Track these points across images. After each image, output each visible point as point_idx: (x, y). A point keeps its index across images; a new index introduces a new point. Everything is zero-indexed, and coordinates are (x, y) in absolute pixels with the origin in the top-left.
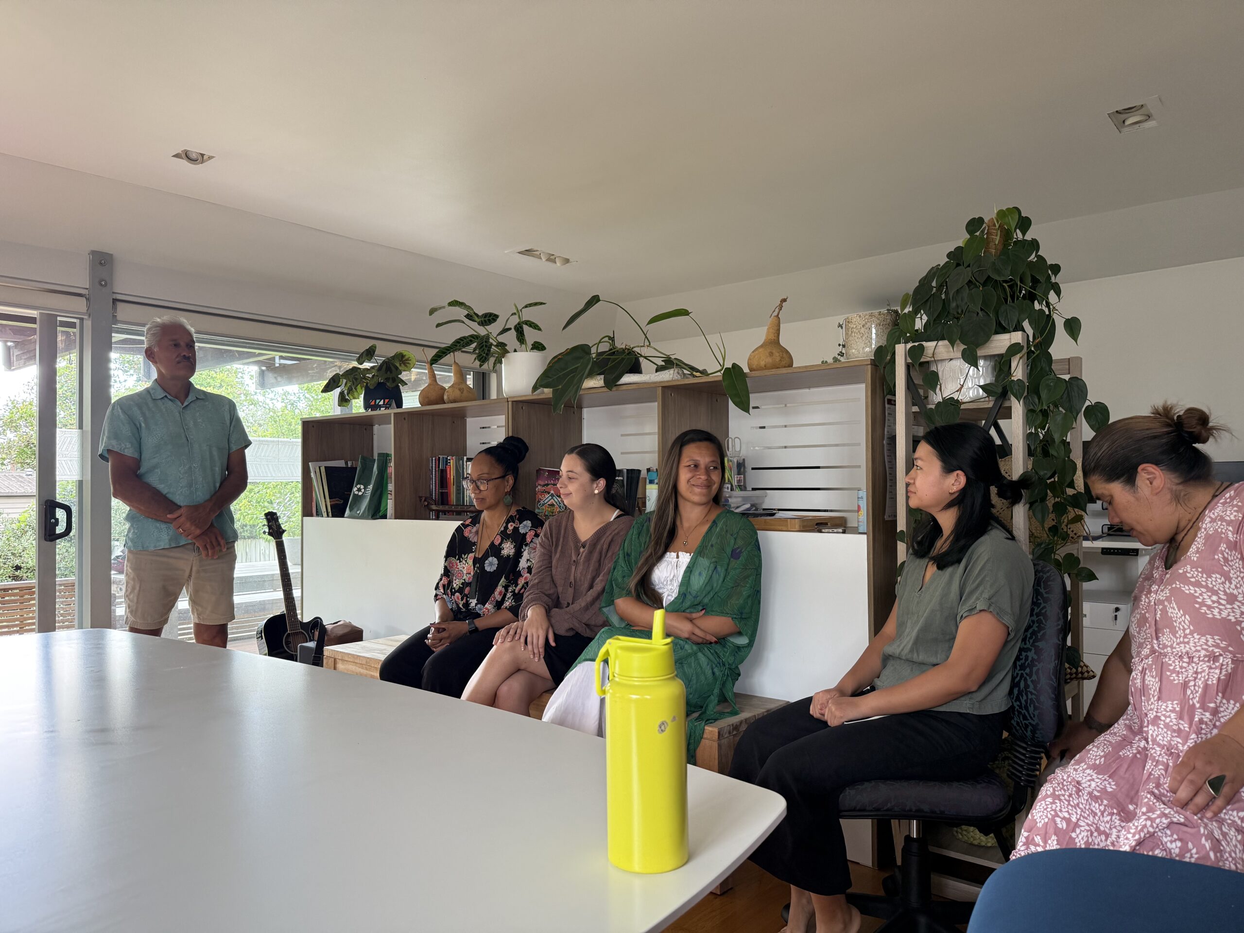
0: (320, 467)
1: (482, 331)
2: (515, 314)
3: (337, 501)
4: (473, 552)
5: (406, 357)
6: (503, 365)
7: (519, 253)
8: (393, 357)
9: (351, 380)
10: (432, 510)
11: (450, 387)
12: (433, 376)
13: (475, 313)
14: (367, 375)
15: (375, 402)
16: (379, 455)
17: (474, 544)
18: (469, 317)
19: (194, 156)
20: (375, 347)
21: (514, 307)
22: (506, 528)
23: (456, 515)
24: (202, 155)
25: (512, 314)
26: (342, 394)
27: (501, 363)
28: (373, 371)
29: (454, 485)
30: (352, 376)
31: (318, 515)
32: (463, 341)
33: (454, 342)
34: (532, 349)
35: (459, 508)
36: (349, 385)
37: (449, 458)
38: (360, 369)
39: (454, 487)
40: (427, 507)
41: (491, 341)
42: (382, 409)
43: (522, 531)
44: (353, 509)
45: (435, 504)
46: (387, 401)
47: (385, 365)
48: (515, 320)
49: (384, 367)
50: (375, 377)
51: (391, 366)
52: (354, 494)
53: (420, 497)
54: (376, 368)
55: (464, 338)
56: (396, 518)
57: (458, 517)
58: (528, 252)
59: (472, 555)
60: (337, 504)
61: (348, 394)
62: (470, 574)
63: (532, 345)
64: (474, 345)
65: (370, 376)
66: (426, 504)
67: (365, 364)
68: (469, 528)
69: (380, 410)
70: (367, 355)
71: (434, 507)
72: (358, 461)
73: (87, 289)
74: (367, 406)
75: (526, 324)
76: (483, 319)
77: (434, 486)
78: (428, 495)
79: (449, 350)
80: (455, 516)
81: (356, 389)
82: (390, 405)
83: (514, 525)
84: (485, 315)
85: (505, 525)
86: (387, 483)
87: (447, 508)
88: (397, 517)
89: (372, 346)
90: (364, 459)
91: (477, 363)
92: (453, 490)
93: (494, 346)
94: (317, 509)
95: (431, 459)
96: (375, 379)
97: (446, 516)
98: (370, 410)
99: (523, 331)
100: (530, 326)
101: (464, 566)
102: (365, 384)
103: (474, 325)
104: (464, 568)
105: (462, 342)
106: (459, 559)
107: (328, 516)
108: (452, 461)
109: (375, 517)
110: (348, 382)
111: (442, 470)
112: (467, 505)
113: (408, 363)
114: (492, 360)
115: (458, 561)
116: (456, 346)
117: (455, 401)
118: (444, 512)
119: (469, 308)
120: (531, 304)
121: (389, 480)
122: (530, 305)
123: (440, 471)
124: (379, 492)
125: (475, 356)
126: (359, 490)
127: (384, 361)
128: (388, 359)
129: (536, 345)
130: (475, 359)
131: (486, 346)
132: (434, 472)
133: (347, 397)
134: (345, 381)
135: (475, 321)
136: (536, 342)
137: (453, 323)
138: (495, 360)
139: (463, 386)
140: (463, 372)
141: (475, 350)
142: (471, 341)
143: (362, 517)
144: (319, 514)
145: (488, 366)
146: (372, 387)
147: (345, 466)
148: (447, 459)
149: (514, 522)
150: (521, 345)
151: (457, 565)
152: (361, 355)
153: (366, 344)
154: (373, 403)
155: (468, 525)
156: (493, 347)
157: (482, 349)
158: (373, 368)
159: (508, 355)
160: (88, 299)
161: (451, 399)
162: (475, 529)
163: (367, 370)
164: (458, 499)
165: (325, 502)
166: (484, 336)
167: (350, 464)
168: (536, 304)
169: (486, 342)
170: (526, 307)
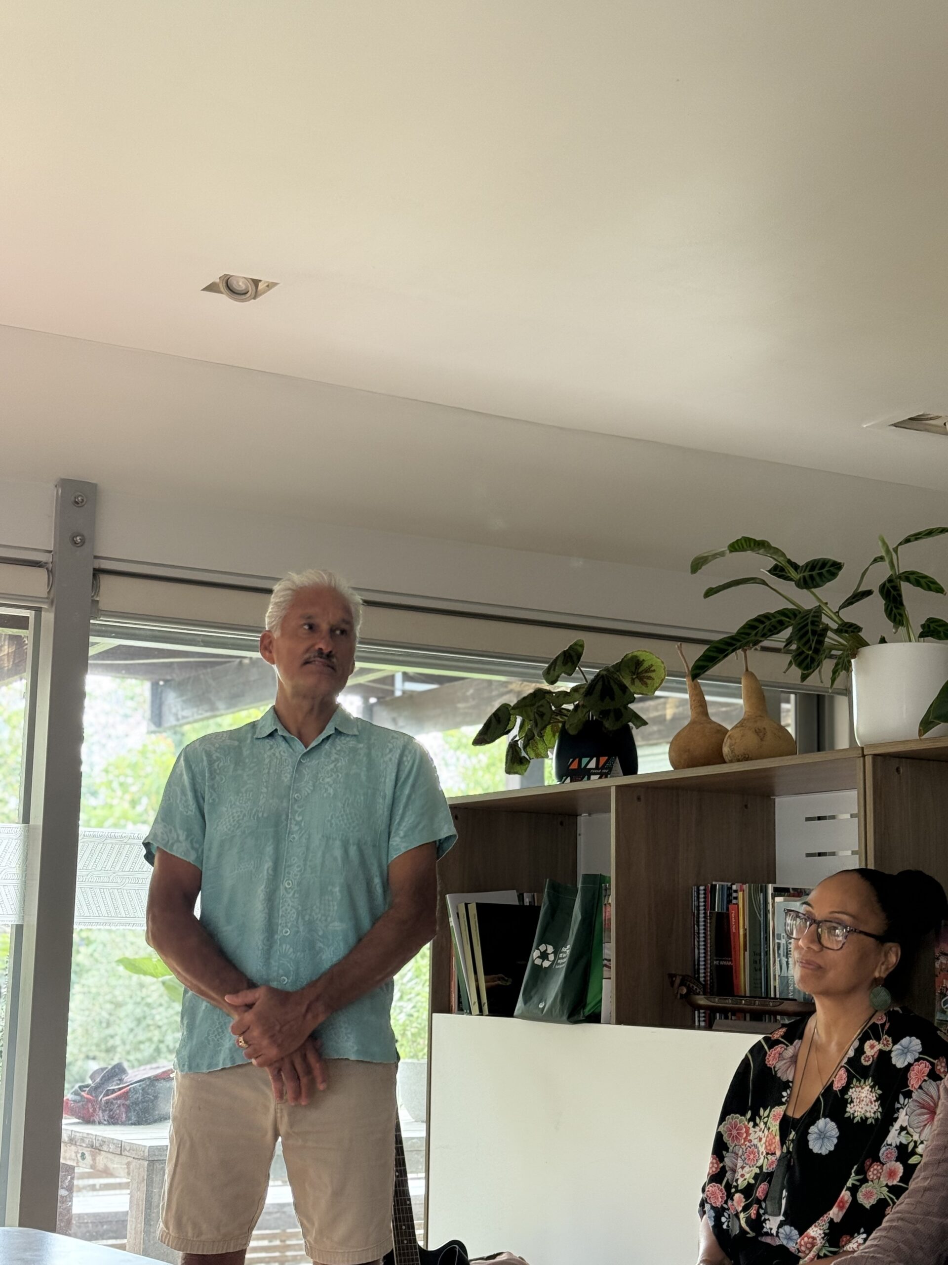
0: (466, 905)
1: (806, 600)
2: (882, 558)
3: (499, 979)
4: (783, 1104)
5: (646, 665)
6: (853, 673)
7: (895, 425)
8: (618, 667)
9: (532, 717)
10: (699, 1007)
11: (736, 727)
12: (700, 706)
13: (789, 561)
14: (564, 706)
15: (580, 763)
16: (586, 877)
17: (786, 1085)
18: (778, 571)
19: (241, 285)
20: (582, 646)
21: (880, 543)
22: (860, 1051)
23: (752, 1019)
24: (256, 282)
25: (875, 560)
26: (513, 746)
27: (848, 668)
28: (577, 695)
29: (745, 950)
30: (534, 709)
31: (461, 1010)
32: (763, 623)
33: (743, 627)
34: (922, 635)
35: (757, 1005)
36: (527, 727)
37: (734, 887)
38: (550, 692)
39: (747, 954)
40: (687, 999)
41: (825, 620)
42: (593, 777)
43: (899, 1062)
44: (531, 998)
45: (704, 994)
46: (603, 760)
47: (600, 683)
48: (881, 574)
49: (599, 687)
50: (579, 710)
51: (612, 683)
52: (535, 966)
53: (672, 976)
54: (582, 691)
55: (767, 616)
56: (619, 1022)
57: (755, 1024)
58: (916, 422)
59: (779, 1110)
60: (498, 985)
61: (525, 747)
62: (773, 1154)
63: (923, 626)
64: (787, 633)
65: (571, 707)
66: (685, 991)
67: (558, 684)
68: (779, 1048)
69: (589, 779)
70: (565, 663)
71: (702, 1000)
72: (543, 892)
73: (50, 552)
74: (563, 772)
75: (907, 579)
76: (807, 574)
77: (702, 951)
78: (689, 973)
79: (732, 645)
80: (748, 1023)
81: (541, 736)
82: (610, 769)
83: (879, 1046)
84: (813, 565)
85: (856, 1044)
86: (601, 943)
87: (729, 1003)
88: (622, 1019)
89: (575, 644)
90: (555, 888)
91: (796, 672)
92: (743, 961)
93: (832, 630)
94: (459, 997)
95: (695, 888)
96: (580, 714)
97: (729, 1022)
98: (568, 780)
99: (900, 596)
100: (918, 583)
101: (761, 1134)
102: (560, 725)
103: (789, 588)
104: (760, 1139)
105: (761, 626)
106: (752, 1119)
107: (481, 1013)
108: (740, 894)
109: (575, 1018)
110: (527, 721)
111: (719, 915)
112: (775, 998)
113: (650, 678)
114: (828, 665)
115: (751, 1124)
116: (748, 634)
117: (746, 758)
118: (725, 1012)
119: (776, 551)
120: (919, 534)
121: (605, 935)
122: (917, 536)
123: (715, 916)
124: (582, 963)
125: (789, 658)
126: (544, 956)
127: (598, 674)
128: (607, 669)
129: (932, 625)
130: (790, 664)
131: (814, 633)
132: (702, 919)
133: (523, 754)
134: (519, 720)
135: (791, 580)
136: (931, 621)
137: (741, 586)
138: (837, 665)
139: (765, 724)
140: (766, 694)
141: (789, 642)
142: (781, 623)
143: (548, 1017)
144: (463, 1008)
145: (821, 678)
146: (572, 732)
147: (517, 903)
148: (730, 888)
149: (878, 1039)
150: (897, 629)
151: (748, 1134)
152: (553, 665)
153: (563, 641)
154: (575, 766)
155: (777, 1042)
156: (830, 634)
157: (805, 639)
158: (574, 690)
159: (865, 651)
160: (50, 572)
161: (737, 753)
162: (790, 1051)
163: (565, 696)
164: (755, 982)
165: (477, 980)
166: (811, 610)
167: (527, 901)
168: (930, 533)
169: (813, 623)
170: (907, 541)
